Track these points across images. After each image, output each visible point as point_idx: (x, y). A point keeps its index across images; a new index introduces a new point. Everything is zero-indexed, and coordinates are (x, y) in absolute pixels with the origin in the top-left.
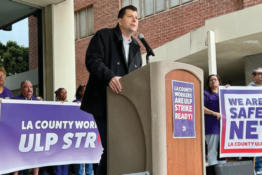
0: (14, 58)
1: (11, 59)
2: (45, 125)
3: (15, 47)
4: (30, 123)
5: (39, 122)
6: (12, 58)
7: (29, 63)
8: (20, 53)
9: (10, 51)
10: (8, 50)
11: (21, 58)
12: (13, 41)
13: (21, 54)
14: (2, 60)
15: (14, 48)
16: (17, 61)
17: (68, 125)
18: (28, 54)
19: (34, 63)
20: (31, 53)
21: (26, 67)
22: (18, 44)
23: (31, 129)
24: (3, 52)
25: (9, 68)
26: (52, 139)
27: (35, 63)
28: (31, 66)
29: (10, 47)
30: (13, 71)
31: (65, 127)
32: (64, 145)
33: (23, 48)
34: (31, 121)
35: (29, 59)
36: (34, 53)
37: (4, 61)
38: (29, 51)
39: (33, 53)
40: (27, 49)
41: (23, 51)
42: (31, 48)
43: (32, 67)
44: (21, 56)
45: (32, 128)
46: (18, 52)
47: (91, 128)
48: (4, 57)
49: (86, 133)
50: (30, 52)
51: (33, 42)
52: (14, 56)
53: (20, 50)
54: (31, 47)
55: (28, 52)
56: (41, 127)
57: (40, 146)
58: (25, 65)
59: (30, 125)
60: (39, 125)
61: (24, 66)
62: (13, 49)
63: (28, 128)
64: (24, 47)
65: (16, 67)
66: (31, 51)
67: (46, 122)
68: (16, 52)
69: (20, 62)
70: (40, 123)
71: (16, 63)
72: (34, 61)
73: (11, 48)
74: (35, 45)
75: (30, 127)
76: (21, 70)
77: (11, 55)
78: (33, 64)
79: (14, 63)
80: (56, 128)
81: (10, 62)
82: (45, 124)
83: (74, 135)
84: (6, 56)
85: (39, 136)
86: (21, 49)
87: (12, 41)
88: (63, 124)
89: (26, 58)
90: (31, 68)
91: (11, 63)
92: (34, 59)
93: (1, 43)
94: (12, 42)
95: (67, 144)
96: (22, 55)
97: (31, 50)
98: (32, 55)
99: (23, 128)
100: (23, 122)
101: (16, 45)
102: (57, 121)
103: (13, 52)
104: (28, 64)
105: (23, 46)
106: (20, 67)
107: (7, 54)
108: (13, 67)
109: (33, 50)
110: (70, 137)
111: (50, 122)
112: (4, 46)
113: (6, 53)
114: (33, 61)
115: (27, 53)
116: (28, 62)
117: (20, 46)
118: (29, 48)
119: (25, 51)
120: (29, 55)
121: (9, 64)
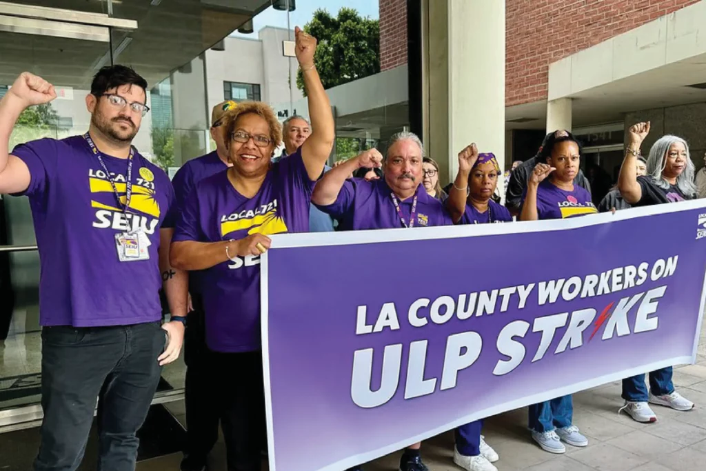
0: (352, 45)
1: (346, 47)
2: (442, 310)
3: (353, 21)
4: (389, 309)
5: (424, 302)
6: (347, 44)
7: (381, 53)
8: (363, 32)
9: (345, 30)
10: (341, 29)
11: (364, 44)
12: (350, 9)
13: (364, 35)
14: (331, 49)
15: (352, 23)
16: (358, 50)
17: (515, 298)
18: (379, 35)
19: (390, 52)
20: (384, 31)
21: (374, 61)
22: (359, 15)
23: (392, 328)
24: (332, 32)
25: (344, 65)
26: (463, 350)
27: (391, 54)
28: (384, 59)
29: (344, 21)
30: (350, 70)
31: (504, 308)
32: (500, 361)
33: (368, 22)
34: (392, 305)
35: (381, 45)
36: (391, 32)
37: (334, 51)
38: (380, 28)
39: (388, 31)
40: (375, 23)
41: (369, 28)
42: (384, 22)
43: (386, 62)
44: (364, 38)
45: (395, 325)
46: (359, 31)
47: (583, 295)
48: (334, 43)
49: (567, 314)
50: (382, 29)
51: (388, 8)
52: (352, 41)
53: (363, 27)
54: (385, 19)
55: (378, 29)
56: (429, 319)
57: (423, 380)
58: (373, 57)
59: (387, 318)
60: (424, 312)
61: (370, 58)
62: (350, 25)
63: (379, 328)
64: (370, 19)
65: (356, 62)
66: (385, 27)
67: (447, 300)
68: (355, 31)
69: (363, 51)
70: (426, 305)
71: (356, 54)
72: (389, 48)
73: (345, 24)
74: (392, 13)
75: (387, 323)
76: (364, 68)
77: (346, 39)
78: (388, 55)
79: (351, 53)
80: (479, 313)
81: (345, 52)
82: (444, 308)
83: (528, 325)
84: (337, 41)
85: (419, 349)
86: (364, 25)
87: (348, 10)
88: (500, 299)
89: (374, 42)
90: (383, 63)
91: (347, 54)
92: (389, 44)
93: (328, 14)
94: (348, 12)
95: (511, 358)
96: (367, 36)
97: (383, 26)
98: (386, 36)
99: (362, 328)
100: (362, 311)
101: (354, 17)
102: (482, 293)
103: (351, 31)
104: (378, 56)
105: (368, 17)
106: (363, 61)
107: (339, 36)
108: (351, 62)
109: (388, 26)
110: (518, 335)
111: (462, 298)
112: (333, 20)
113: (337, 35)
114: (387, 49)
115: (377, 32)
116: (377, 50)
117: (363, 19)
118: (379, 21)
119: (373, 28)
120: (381, 37)
121: (344, 57)
